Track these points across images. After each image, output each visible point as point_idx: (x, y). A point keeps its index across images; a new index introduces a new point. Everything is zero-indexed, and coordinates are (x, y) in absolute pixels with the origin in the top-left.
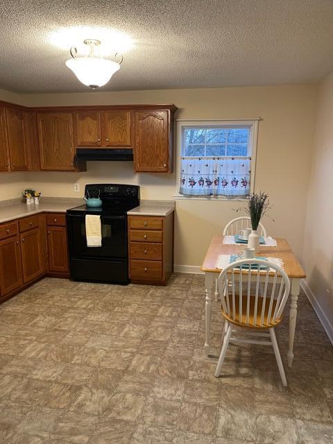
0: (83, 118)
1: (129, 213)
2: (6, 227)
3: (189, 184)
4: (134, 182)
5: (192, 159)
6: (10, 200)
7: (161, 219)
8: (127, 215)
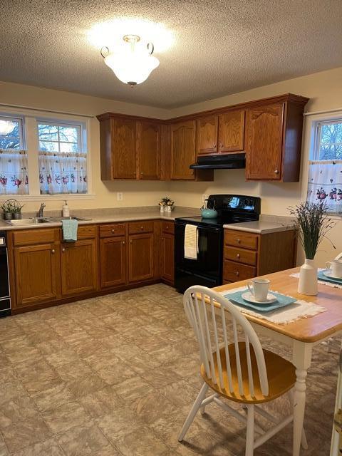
0: (204, 125)
1: (225, 226)
2: (112, 228)
3: (316, 196)
4: (255, 192)
5: (324, 163)
6: (147, 207)
7: (256, 236)
8: (223, 229)
